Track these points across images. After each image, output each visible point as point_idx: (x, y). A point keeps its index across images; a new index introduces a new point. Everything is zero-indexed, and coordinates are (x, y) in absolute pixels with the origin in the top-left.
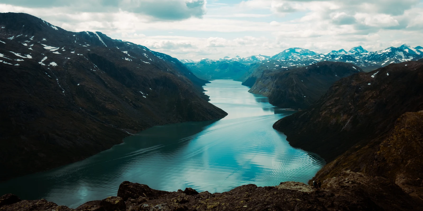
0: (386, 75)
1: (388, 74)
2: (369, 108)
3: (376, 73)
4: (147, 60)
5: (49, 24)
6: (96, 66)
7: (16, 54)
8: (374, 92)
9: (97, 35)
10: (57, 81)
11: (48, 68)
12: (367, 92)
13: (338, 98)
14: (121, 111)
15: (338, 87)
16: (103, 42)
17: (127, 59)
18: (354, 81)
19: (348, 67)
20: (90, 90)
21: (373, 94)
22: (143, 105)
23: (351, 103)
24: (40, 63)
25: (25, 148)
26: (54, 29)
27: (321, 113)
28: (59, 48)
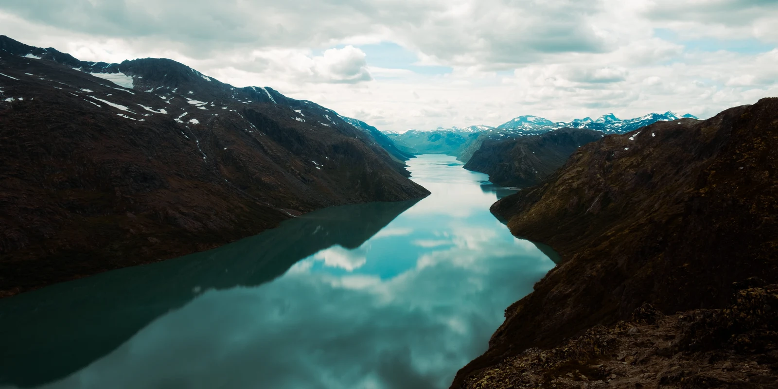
0: (652, 136)
1: (653, 135)
2: (626, 182)
3: (636, 135)
4: (326, 121)
5: (199, 73)
6: (254, 126)
7: (145, 108)
8: (635, 158)
9: (266, 91)
10: (197, 143)
11: (187, 127)
12: (624, 160)
13: (581, 169)
14: (283, 185)
15: (581, 155)
16: (273, 100)
17: (298, 119)
18: (604, 145)
19: (595, 135)
20: (241, 156)
21: (632, 161)
22: (315, 178)
23: (600, 175)
24: (176, 120)
25: (131, 230)
26: (206, 80)
27: (556, 189)
28: (207, 103)
